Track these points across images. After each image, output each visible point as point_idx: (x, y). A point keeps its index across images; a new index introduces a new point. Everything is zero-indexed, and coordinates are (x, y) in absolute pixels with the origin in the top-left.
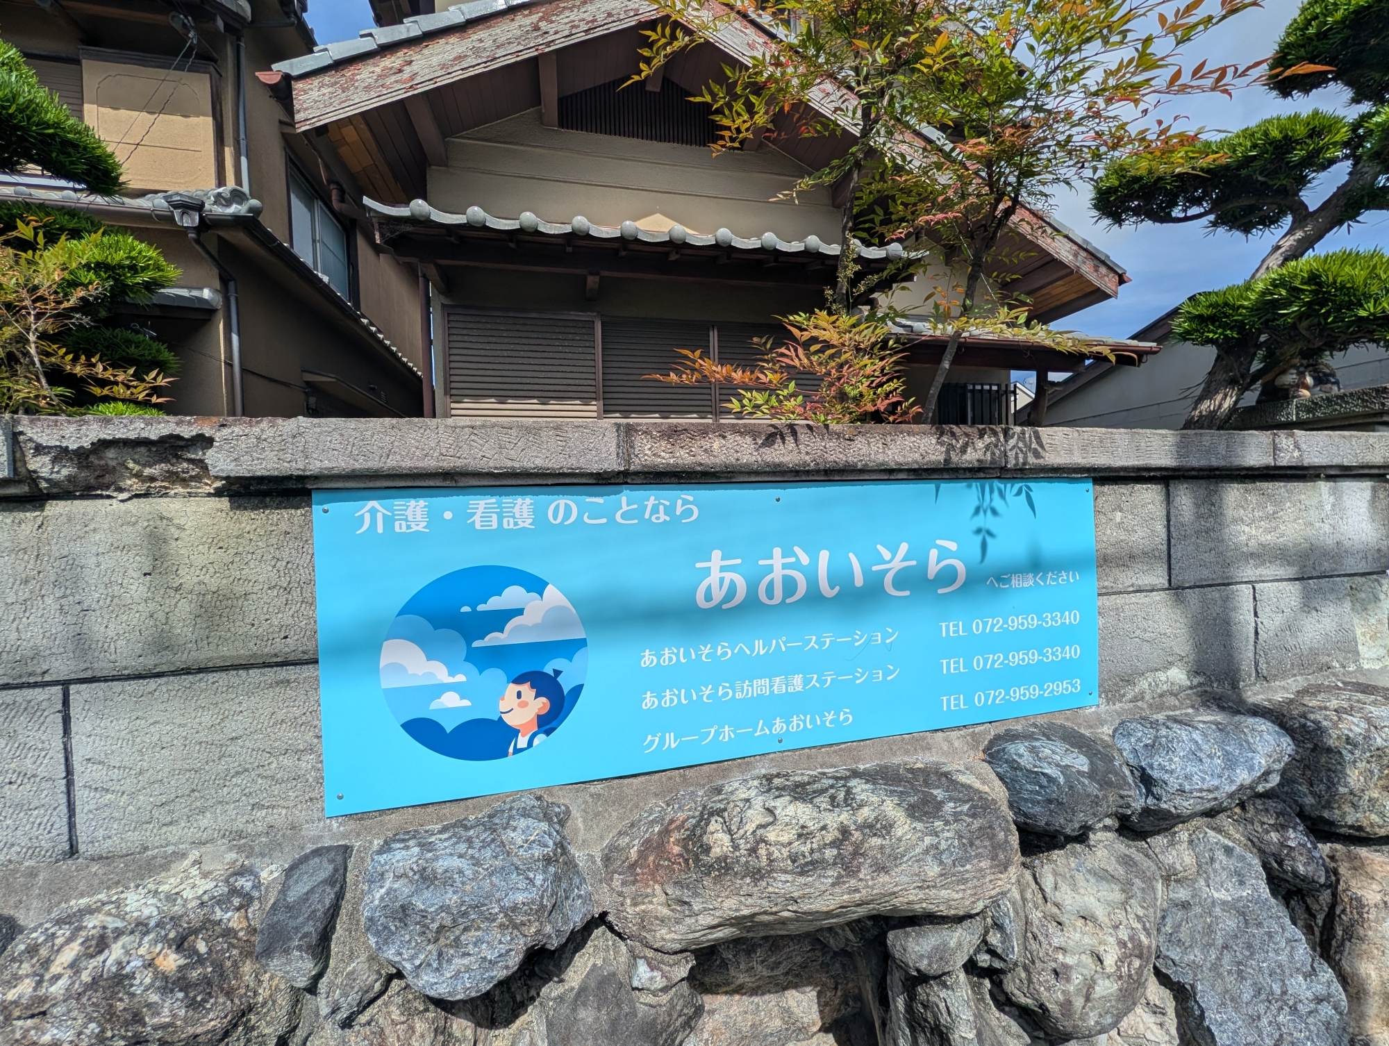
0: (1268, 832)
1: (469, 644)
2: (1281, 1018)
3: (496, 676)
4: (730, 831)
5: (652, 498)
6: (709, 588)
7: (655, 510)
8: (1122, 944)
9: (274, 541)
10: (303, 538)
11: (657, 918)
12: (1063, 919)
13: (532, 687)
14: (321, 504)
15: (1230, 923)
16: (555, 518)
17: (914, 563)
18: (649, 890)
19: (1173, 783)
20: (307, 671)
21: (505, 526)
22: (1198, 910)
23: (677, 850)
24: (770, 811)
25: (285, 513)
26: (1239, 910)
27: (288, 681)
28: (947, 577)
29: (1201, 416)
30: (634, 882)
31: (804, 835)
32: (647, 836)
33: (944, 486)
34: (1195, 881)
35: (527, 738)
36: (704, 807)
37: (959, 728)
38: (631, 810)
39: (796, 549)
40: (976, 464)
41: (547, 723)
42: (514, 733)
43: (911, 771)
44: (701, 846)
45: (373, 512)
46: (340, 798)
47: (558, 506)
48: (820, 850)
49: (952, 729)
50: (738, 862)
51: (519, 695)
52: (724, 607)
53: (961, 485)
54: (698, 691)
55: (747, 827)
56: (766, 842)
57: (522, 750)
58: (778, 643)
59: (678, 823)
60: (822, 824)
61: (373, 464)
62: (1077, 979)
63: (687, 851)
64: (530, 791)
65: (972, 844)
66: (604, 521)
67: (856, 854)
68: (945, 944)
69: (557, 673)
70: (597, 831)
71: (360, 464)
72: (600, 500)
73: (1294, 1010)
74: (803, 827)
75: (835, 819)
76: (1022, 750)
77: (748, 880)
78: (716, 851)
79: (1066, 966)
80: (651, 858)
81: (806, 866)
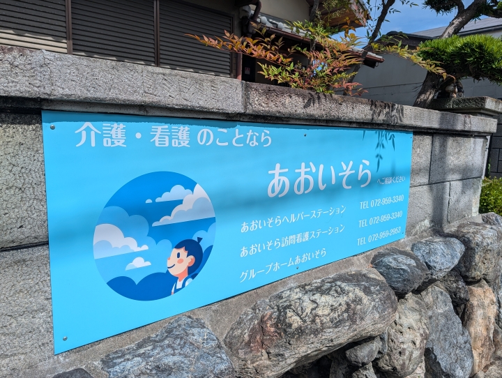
0: (452, 284)
1: (150, 224)
2: (457, 352)
3: (166, 244)
4: (298, 315)
5: (251, 131)
6: (274, 185)
7: (251, 139)
8: (421, 335)
9: (11, 150)
10: (36, 148)
11: (264, 367)
12: (403, 330)
13: (186, 250)
14: (49, 122)
15: (443, 321)
16: (201, 142)
17: (354, 172)
18: (259, 354)
19: (438, 267)
20: (39, 252)
21: (173, 145)
22: (434, 318)
23: (273, 329)
24: (314, 302)
25: (20, 128)
26: (446, 316)
27: (24, 261)
28: (364, 179)
29: (421, 102)
30: (251, 351)
31: (333, 309)
32: (252, 326)
33: (367, 132)
34: (433, 307)
35: (182, 282)
36: (278, 306)
37: (361, 254)
38: (235, 316)
39: (311, 164)
40: (382, 122)
41: (193, 271)
42: (175, 279)
43: (351, 275)
44: (286, 325)
45: (88, 130)
46: (65, 339)
47: (203, 132)
48: (342, 315)
49: (359, 254)
50: (307, 328)
51: (178, 255)
52: (280, 196)
53: (373, 132)
54: (266, 244)
55: (307, 311)
56: (317, 316)
57: (180, 289)
58: (300, 216)
59: (268, 316)
60: (339, 303)
61: (100, 94)
62: (407, 353)
63: (279, 329)
64: (183, 314)
65: (385, 303)
66: (227, 144)
67: (354, 314)
68: (372, 349)
69: (200, 239)
70: (219, 330)
71: (91, 94)
72: (225, 130)
73: (460, 347)
74: (332, 306)
75: (343, 299)
76: (391, 260)
77: (312, 336)
78: (295, 325)
79: (404, 349)
80: (258, 337)
81: (337, 324)
